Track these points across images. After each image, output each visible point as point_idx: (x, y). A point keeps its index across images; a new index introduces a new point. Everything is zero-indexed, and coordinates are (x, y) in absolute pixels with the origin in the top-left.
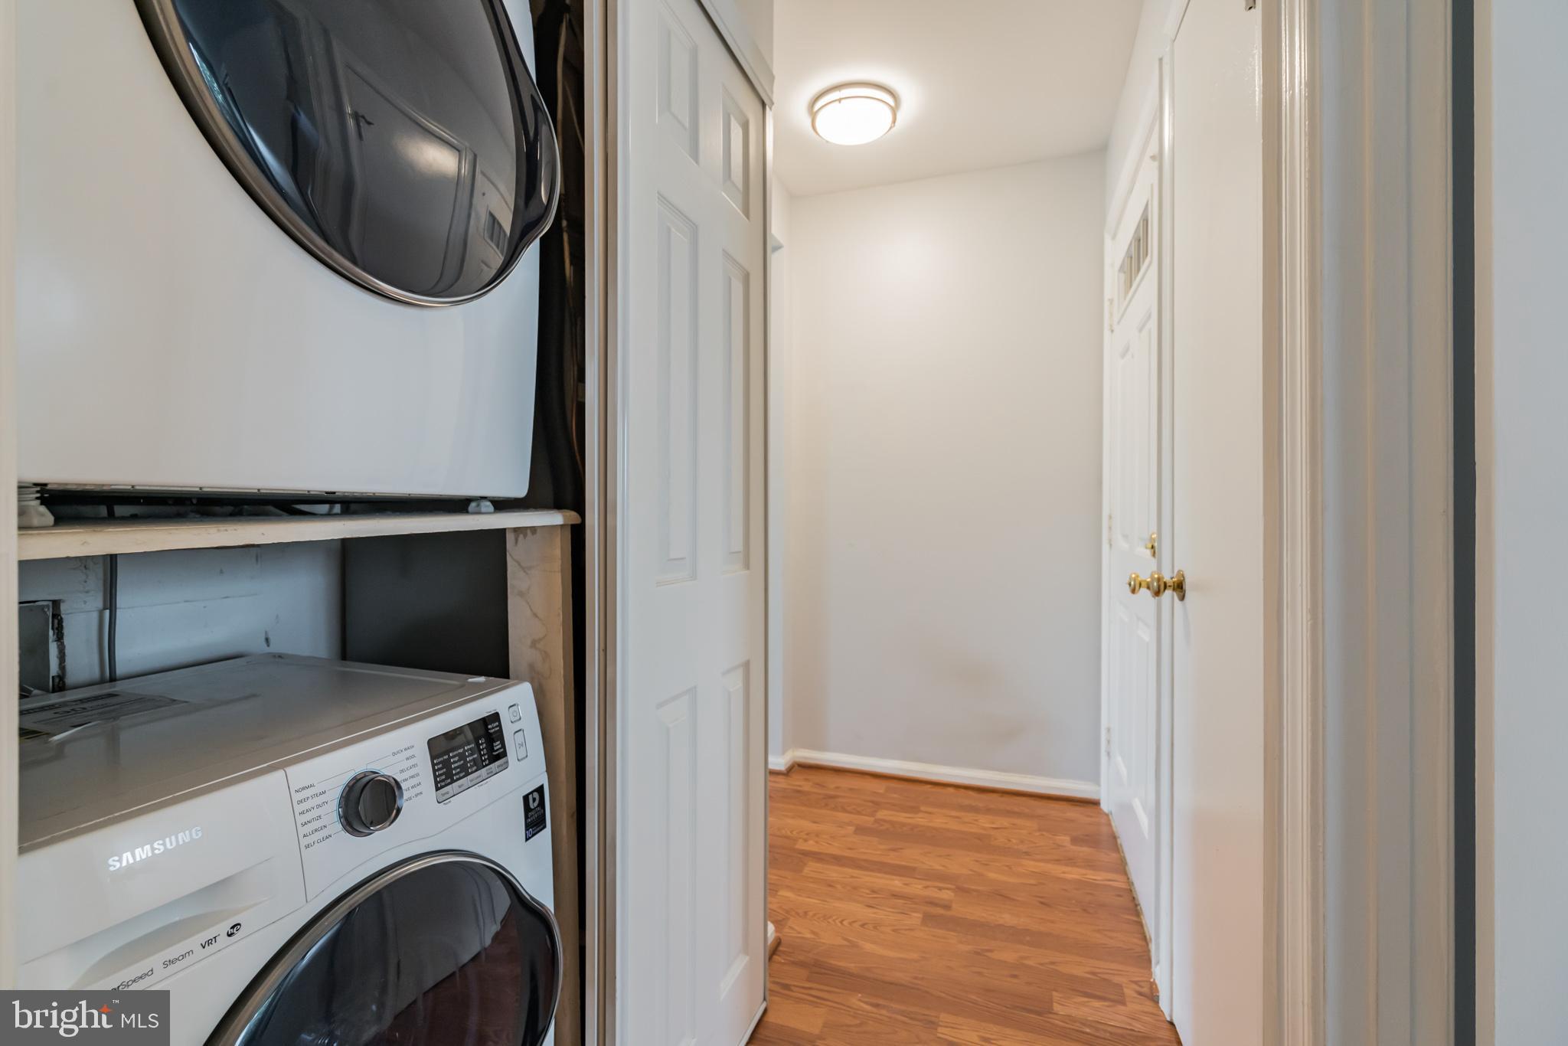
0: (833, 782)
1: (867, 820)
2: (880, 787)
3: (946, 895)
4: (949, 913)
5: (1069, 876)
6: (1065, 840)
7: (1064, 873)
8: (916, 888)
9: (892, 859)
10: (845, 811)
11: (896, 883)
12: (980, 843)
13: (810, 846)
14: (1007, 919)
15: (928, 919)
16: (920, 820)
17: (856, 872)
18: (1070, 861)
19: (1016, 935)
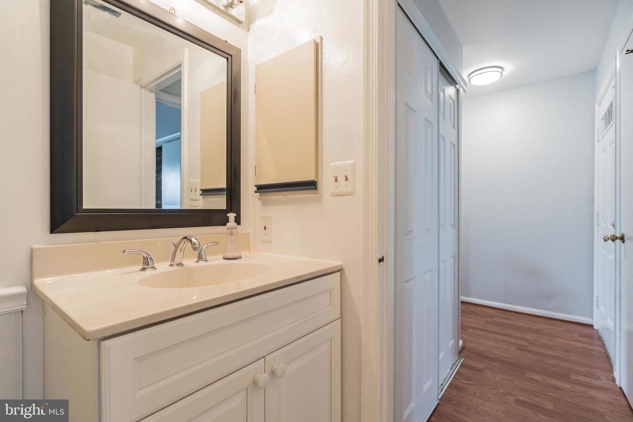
0: (473, 308)
1: (490, 320)
2: (493, 312)
3: (525, 344)
4: (527, 348)
5: (578, 346)
6: (577, 335)
7: (576, 344)
8: (513, 340)
9: (502, 332)
10: (479, 316)
11: (505, 338)
12: (538, 332)
13: (469, 324)
14: (551, 353)
15: (518, 349)
16: (510, 322)
17: (488, 333)
18: (579, 341)
19: (554, 357)
